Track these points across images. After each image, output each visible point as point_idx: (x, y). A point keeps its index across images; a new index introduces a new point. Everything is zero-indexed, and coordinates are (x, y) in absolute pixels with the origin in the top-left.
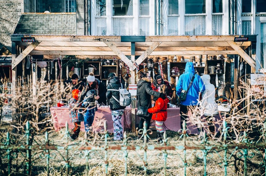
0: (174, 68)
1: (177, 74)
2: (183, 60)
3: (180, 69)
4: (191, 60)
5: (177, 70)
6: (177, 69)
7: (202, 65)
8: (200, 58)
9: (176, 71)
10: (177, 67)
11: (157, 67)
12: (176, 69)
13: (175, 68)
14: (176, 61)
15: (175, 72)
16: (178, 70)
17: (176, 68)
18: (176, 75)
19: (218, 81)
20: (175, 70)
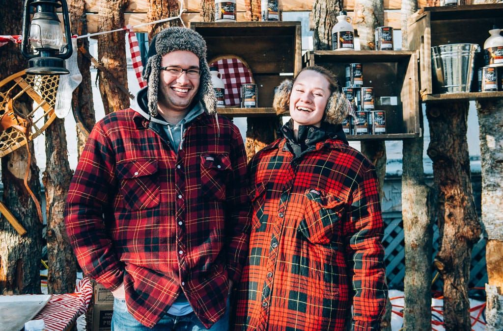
0: (220, 62)
1: (237, 101)
2: (274, 10)
3: (260, 69)
4: (323, 15)
5: (237, 75)
6: (241, 70)
7: (391, 41)
8: (375, 6)
9: (233, 81)
10: (239, 61)
11: (114, 59)
12: (231, 71)
13: (226, 66)
14: (230, 13)
15: (229, 86)
16: (246, 75)
17: (235, 65)
18: (233, 104)
19: (484, 138)
20: (227, 76)
